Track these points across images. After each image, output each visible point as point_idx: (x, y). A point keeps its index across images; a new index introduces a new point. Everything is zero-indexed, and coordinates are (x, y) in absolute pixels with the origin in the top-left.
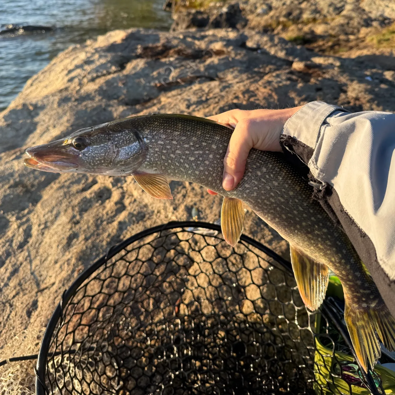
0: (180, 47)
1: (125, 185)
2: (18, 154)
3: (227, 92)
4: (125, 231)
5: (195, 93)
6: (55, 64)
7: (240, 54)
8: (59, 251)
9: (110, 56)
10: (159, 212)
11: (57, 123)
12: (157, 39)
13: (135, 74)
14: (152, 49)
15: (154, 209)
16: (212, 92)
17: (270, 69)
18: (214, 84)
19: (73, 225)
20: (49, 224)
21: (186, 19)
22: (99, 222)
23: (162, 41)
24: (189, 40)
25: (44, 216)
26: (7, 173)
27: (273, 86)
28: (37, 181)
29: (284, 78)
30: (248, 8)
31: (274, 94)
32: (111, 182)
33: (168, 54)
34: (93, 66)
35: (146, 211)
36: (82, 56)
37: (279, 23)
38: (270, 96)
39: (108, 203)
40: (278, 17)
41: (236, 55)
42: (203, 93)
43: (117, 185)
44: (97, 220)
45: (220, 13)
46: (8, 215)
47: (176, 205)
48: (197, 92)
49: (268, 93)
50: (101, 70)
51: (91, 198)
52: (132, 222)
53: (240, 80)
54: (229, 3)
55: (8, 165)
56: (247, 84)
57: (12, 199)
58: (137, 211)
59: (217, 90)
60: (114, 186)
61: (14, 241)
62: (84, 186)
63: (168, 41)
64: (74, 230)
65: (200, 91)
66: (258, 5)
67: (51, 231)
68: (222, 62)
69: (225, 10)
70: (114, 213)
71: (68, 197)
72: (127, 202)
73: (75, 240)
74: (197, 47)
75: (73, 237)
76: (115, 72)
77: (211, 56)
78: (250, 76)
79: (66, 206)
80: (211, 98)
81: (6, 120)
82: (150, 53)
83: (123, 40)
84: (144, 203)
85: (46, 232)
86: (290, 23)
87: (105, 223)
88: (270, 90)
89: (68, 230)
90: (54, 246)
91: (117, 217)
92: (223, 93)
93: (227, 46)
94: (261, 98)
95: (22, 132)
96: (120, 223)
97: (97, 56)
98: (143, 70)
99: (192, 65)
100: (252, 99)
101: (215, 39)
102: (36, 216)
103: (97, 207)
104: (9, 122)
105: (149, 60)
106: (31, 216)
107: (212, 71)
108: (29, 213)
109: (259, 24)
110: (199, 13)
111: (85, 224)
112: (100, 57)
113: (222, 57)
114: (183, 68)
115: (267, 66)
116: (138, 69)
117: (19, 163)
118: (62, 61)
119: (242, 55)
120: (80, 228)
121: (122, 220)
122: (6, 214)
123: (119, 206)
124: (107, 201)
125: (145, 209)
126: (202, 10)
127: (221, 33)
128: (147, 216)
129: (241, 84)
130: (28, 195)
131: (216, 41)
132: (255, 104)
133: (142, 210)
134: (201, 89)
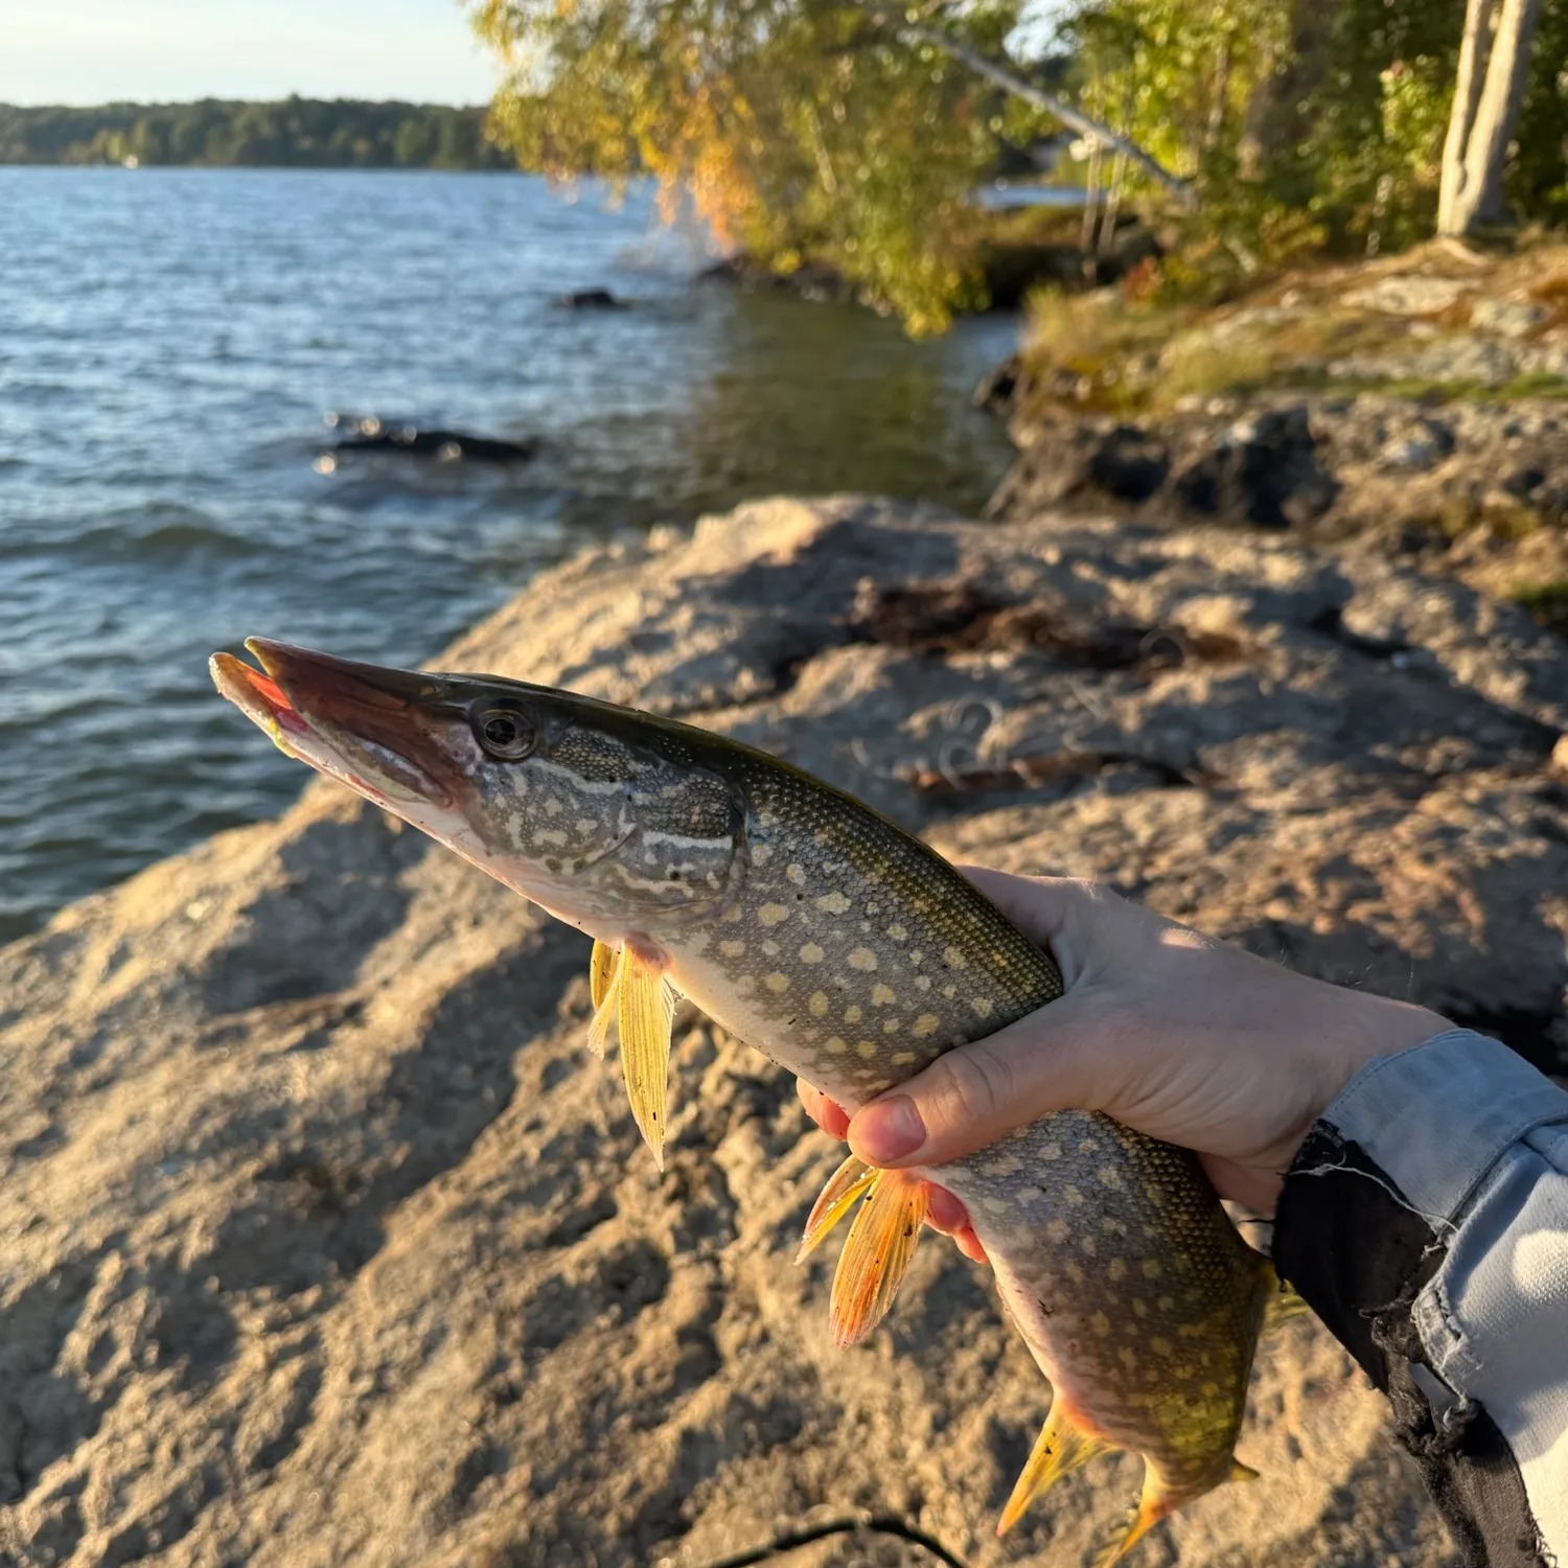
0: (1038, 605)
1: (728, 1254)
2: (318, 1022)
3: (1240, 857)
4: (708, 1482)
5: (1087, 843)
6: (513, 623)
7: (1311, 667)
8: (416, 1522)
9: (739, 620)
10: (863, 1418)
11: (490, 909)
12: (946, 556)
13: (834, 717)
14: (919, 600)
15: (843, 1397)
16: (1165, 848)
17: (1450, 757)
18: (1184, 804)
19: (492, 1407)
20: (393, 1377)
21: (1072, 456)
22: (600, 1412)
23: (970, 569)
24: (1085, 572)
25: (380, 1333)
26: (260, 1106)
27: (1468, 859)
28: (374, 1163)
29: (1519, 818)
30: (1345, 432)
31: (1465, 898)
32: (673, 1229)
33: (984, 634)
34: (663, 662)
35: (808, 1401)
36: (627, 609)
37: (1476, 515)
38: (1449, 903)
39: (649, 1325)
40: (1476, 488)
41: (1296, 668)
42: (1126, 846)
43: (694, 1246)
44: (594, 1402)
45: (1218, 446)
46: (236, 1301)
47: (946, 1403)
48: (1098, 837)
49: (1439, 889)
50: (693, 684)
51: (580, 1285)
52: (742, 1445)
53: (1305, 802)
54: (1264, 405)
55: (269, 1073)
56: (1338, 829)
57: (263, 1232)
58: (767, 1392)
59: (1193, 842)
60: (681, 1245)
61: (245, 1430)
62: (559, 1218)
63: (993, 568)
64: (490, 1429)
65: (1112, 834)
66: (1393, 425)
67: (398, 1413)
68: (1227, 697)
69: (1242, 432)
70: (667, 1381)
71: (486, 1264)
72: (729, 1335)
73: (489, 1483)
74: (1114, 609)
75: (481, 1466)
76: (750, 699)
77: (1174, 664)
78: (1350, 780)
79: (476, 1302)
80: (1160, 880)
81: (288, 865)
82: (907, 622)
83: (802, 551)
84: (801, 1360)
85: (376, 1417)
86: (1531, 517)
87: (624, 1421)
88: (1452, 874)
89: (465, 1426)
90: (402, 1490)
91: (680, 1401)
92: (1221, 862)
93: (1254, 619)
94: (1403, 912)
95: (344, 925)
96: (688, 1437)
97: (684, 617)
98: (868, 699)
99: (1086, 696)
100: (1360, 912)
101: (1200, 581)
102: (344, 1330)
103: (599, 1332)
104: (300, 875)
105: (901, 655)
106: (327, 1321)
107: (1173, 736)
108: (321, 1307)
109: (1388, 507)
110: (1127, 434)
111: (539, 1412)
112: (699, 621)
113: (1231, 671)
114: (1043, 708)
115: (1433, 741)
116: (850, 692)
117: (315, 1068)
118: (543, 614)
119: (1322, 672)
120: (519, 1428)
121: (699, 1427)
122: (228, 1296)
123: (693, 1349)
124: (646, 1314)
125: (804, 1390)
126: (1143, 422)
127: (1233, 553)
128: (812, 1426)
129: (1311, 824)
130: (330, 1224)
131: (1206, 591)
132: (1372, 941)
133: (791, 1392)
134: (1115, 824)
